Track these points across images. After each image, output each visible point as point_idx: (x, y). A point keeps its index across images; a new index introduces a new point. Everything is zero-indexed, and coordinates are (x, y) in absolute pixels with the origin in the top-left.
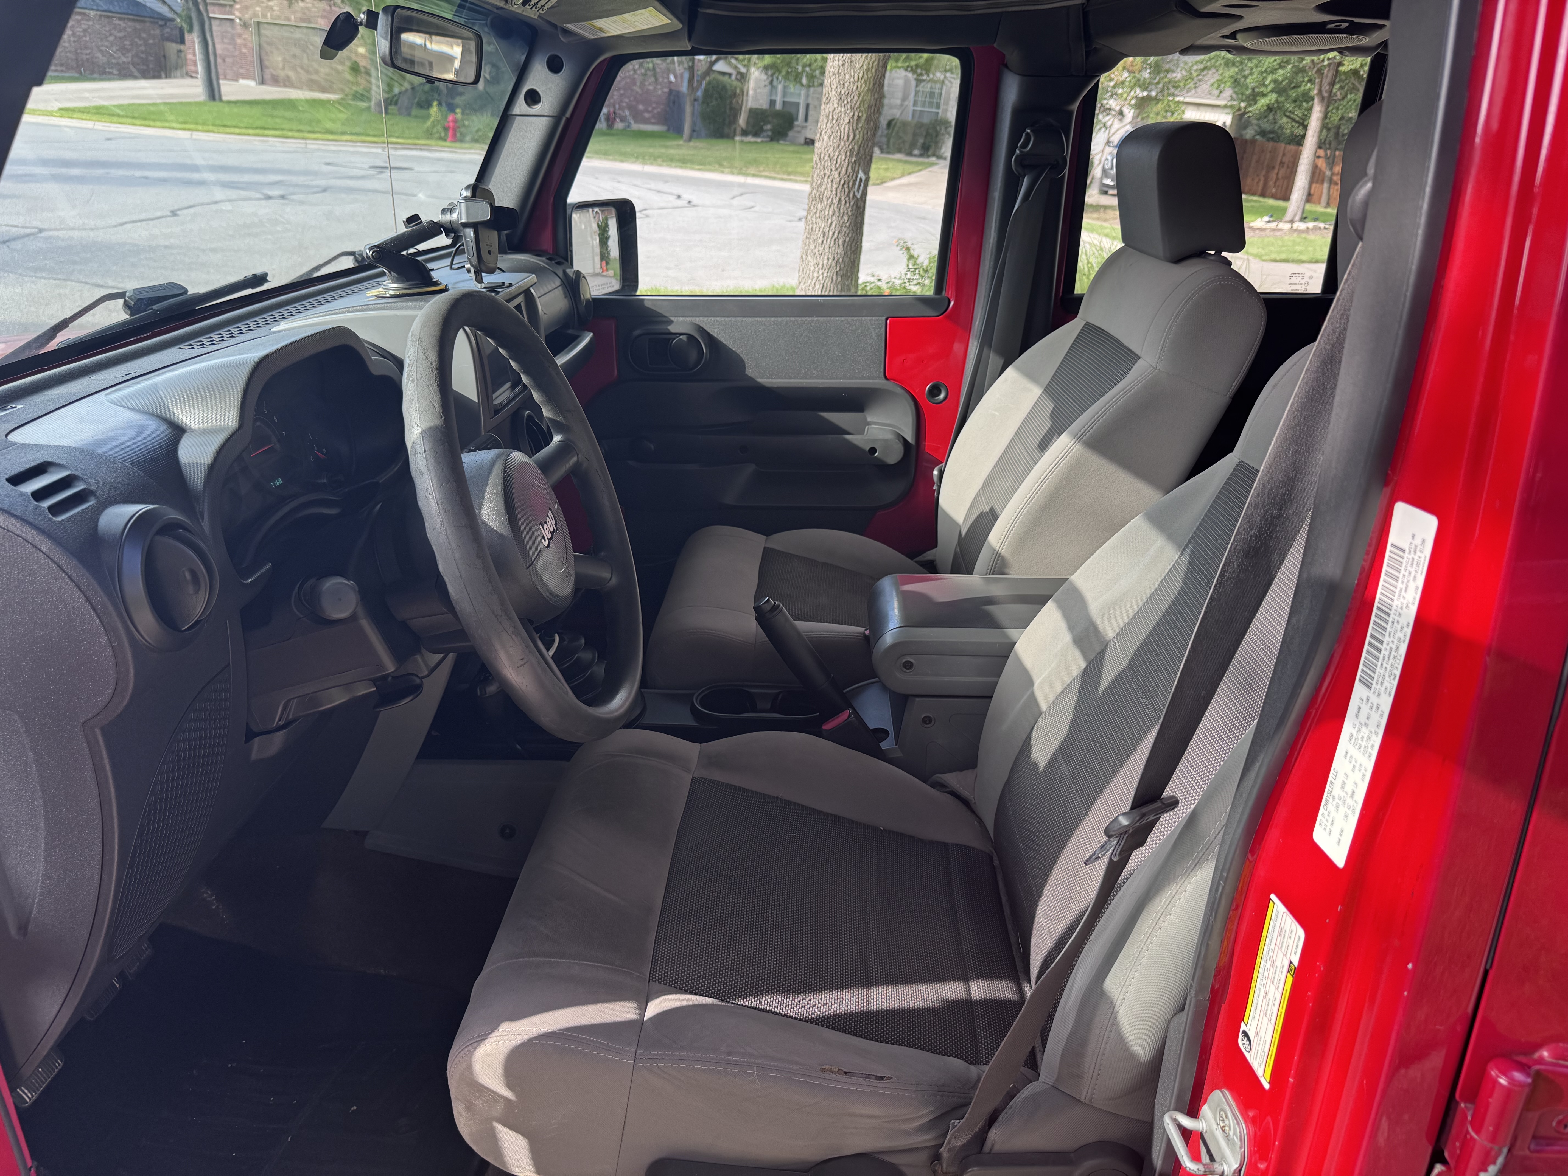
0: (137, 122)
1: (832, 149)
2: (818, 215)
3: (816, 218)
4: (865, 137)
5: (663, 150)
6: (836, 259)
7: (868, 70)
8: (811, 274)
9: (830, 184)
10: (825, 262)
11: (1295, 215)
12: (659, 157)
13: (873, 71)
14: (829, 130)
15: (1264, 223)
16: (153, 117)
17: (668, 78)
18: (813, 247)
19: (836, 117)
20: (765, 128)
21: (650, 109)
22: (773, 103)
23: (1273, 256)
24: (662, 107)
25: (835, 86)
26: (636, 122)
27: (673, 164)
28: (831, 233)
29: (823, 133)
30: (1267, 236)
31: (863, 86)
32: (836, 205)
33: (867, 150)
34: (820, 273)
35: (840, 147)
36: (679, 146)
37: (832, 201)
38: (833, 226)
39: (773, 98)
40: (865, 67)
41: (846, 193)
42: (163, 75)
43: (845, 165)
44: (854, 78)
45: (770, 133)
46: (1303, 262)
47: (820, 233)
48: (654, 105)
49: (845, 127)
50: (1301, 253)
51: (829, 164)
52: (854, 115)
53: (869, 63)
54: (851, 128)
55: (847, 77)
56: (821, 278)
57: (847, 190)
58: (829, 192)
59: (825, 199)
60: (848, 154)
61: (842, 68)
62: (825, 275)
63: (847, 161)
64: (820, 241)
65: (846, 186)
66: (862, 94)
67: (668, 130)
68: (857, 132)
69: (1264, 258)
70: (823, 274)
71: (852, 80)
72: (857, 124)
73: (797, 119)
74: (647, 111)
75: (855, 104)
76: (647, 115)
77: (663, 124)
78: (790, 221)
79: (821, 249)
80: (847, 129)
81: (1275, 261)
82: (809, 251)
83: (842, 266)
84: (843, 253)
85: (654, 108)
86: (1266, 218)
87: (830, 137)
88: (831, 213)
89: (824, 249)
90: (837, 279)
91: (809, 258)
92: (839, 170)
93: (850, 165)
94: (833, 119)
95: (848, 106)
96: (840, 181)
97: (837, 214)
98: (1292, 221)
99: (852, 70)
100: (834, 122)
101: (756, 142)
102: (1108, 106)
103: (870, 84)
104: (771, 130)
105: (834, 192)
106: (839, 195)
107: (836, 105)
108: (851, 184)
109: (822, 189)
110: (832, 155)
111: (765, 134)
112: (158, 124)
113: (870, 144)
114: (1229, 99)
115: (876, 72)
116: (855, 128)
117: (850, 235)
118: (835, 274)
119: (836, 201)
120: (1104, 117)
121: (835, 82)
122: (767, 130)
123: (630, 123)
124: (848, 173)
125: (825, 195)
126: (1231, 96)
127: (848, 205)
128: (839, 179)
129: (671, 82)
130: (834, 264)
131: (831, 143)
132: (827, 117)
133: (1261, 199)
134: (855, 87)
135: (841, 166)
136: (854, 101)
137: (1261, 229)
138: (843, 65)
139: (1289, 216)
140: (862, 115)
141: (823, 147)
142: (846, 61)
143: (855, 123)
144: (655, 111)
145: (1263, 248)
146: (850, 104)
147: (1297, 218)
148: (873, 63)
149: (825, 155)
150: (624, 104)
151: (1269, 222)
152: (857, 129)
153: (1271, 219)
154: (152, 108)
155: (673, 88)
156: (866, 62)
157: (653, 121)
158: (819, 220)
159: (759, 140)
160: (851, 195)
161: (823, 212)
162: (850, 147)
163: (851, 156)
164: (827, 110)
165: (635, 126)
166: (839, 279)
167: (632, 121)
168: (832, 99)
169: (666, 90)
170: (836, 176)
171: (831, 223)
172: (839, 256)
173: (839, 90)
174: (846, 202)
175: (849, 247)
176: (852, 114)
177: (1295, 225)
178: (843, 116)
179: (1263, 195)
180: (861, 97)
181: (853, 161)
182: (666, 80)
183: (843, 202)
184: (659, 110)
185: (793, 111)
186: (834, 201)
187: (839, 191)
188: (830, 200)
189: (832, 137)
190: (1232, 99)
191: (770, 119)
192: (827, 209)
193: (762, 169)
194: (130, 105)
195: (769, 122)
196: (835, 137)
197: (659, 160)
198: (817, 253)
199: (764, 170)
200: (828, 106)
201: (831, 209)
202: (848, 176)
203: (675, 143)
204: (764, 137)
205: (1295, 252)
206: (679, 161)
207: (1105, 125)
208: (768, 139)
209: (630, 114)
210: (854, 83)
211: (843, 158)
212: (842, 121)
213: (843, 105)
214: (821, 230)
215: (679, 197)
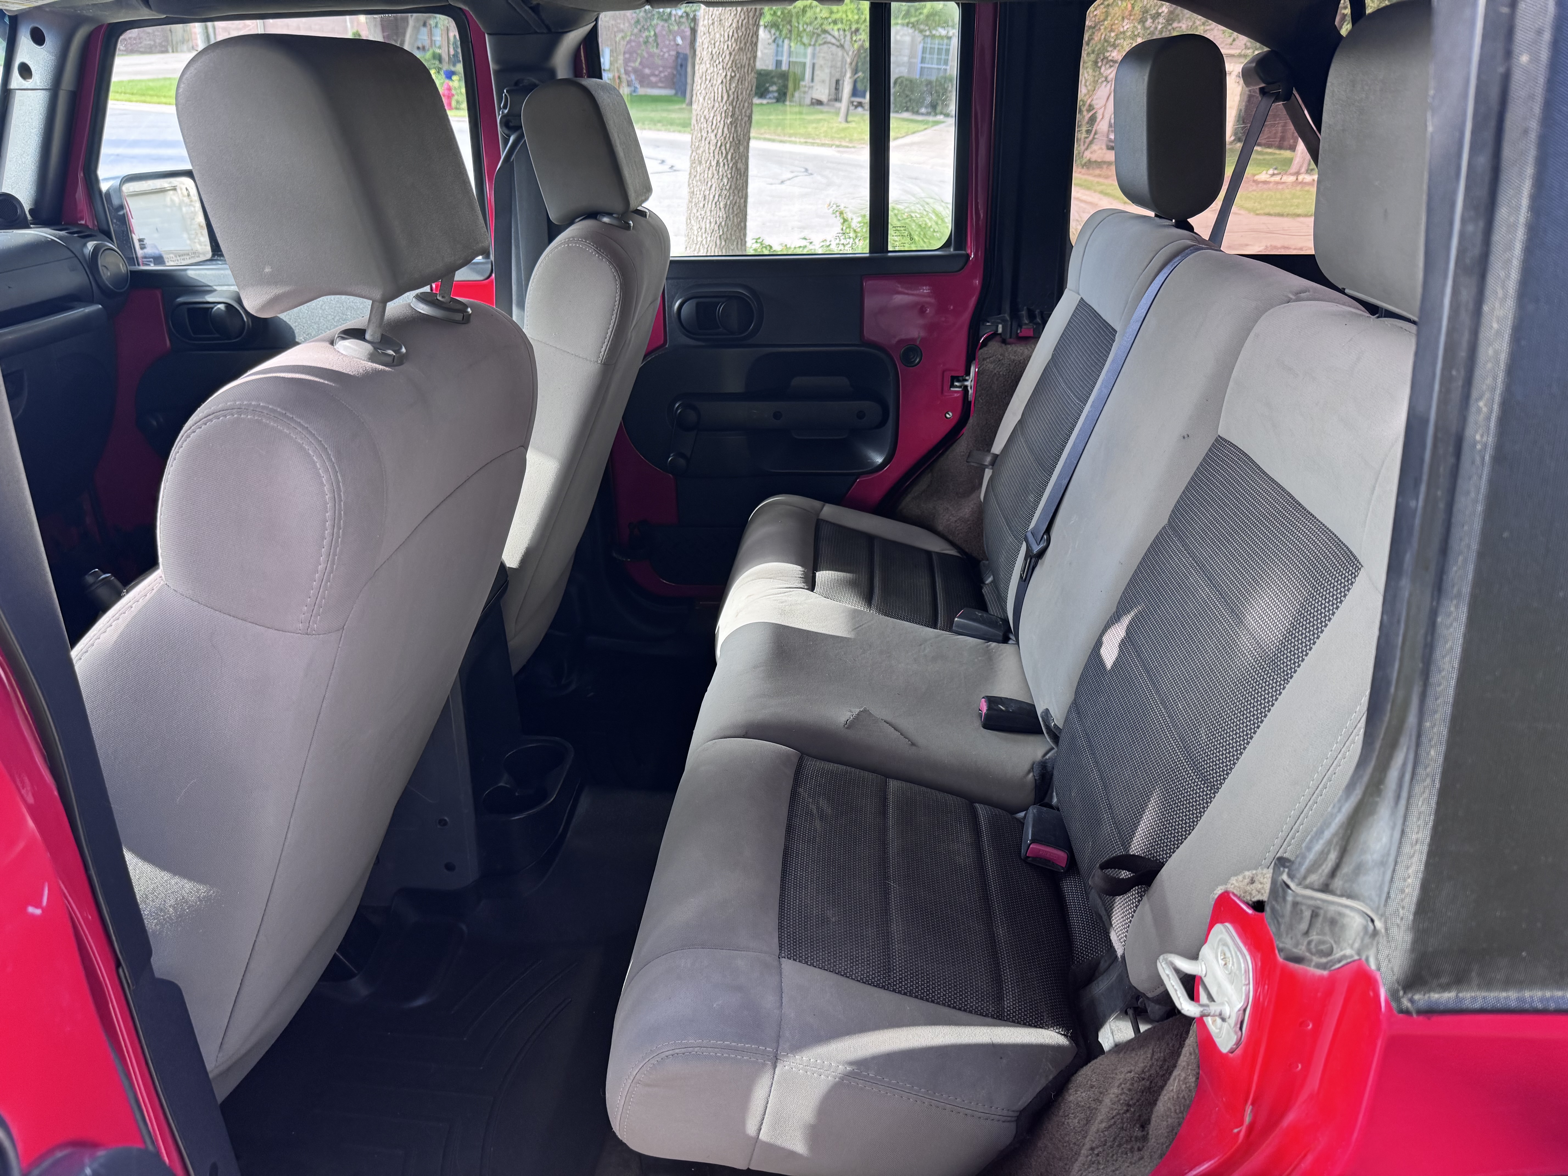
0: (134, 98)
1: (707, 110)
2: (698, 178)
3: (697, 181)
4: (740, 98)
5: (665, 114)
6: (718, 223)
7: (737, 28)
8: (695, 238)
9: (707, 146)
10: (708, 226)
11: (1301, 167)
12: (659, 121)
13: (743, 29)
14: (703, 92)
15: (1268, 176)
16: (151, 92)
17: (675, 40)
18: (695, 211)
19: (708, 78)
20: (771, 89)
21: (657, 73)
22: (779, 63)
23: (1267, 211)
24: (669, 70)
25: (706, 46)
26: (642, 86)
27: (672, 128)
28: (711, 196)
29: (698, 94)
30: (1269, 189)
31: (734, 45)
32: (714, 168)
33: (744, 111)
34: (704, 237)
35: (715, 109)
36: (681, 109)
37: (710, 163)
38: (713, 188)
39: (779, 58)
40: (734, 25)
41: (724, 155)
42: (170, 49)
43: (721, 126)
44: (724, 36)
45: (776, 95)
46: (1299, 215)
47: (701, 196)
48: (661, 69)
49: (719, 89)
50: (1298, 206)
51: (705, 126)
52: (726, 75)
53: (738, 22)
54: (724, 88)
55: (718, 36)
56: (704, 242)
57: (724, 152)
58: (707, 155)
59: (703, 162)
60: (723, 115)
61: (711, 27)
62: (709, 239)
63: (722, 122)
64: (701, 205)
65: (723, 148)
66: (733, 53)
67: (676, 94)
68: (731, 92)
69: (1258, 212)
70: (706, 238)
71: (722, 39)
72: (730, 84)
73: (803, 79)
74: (653, 75)
75: (727, 64)
76: (653, 79)
77: (671, 88)
78: (771, 184)
79: (703, 212)
80: (720, 90)
81: (1269, 214)
82: (692, 215)
83: (725, 230)
84: (725, 216)
85: (660, 72)
86: (1271, 172)
87: (704, 99)
88: (710, 176)
89: (706, 212)
90: (721, 243)
91: (693, 222)
92: (715, 131)
93: (726, 126)
94: (706, 80)
95: (720, 66)
96: (717, 142)
97: (716, 177)
98: (1298, 173)
99: (722, 29)
100: (707, 82)
101: (761, 104)
102: (1110, 58)
103: (741, 43)
104: (777, 91)
105: (712, 155)
106: (716, 157)
107: (708, 66)
108: (728, 146)
109: (700, 151)
110: (707, 117)
111: (771, 95)
112: (155, 99)
113: (746, 105)
114: (1244, 47)
115: (746, 30)
116: (728, 88)
117: (731, 198)
118: (718, 238)
119: (714, 163)
120: (1106, 69)
121: (706, 42)
122: (773, 92)
123: (636, 88)
124: (724, 135)
125: (703, 158)
126: (1245, 44)
127: (726, 167)
128: (716, 141)
129: (678, 45)
130: (716, 228)
131: (705, 104)
132: (701, 78)
133: (1277, 152)
134: (726, 47)
135: (717, 128)
136: (726, 61)
137: (1265, 182)
138: (713, 24)
139: (1294, 168)
140: (735, 75)
141: (699, 109)
142: (716, 19)
143: (728, 83)
144: (662, 75)
145: (1260, 203)
146: (721, 64)
147: (1303, 170)
148: (743, 21)
149: (701, 117)
150: (630, 69)
151: (1273, 175)
152: (730, 89)
153: (1276, 172)
154: (151, 84)
155: (680, 51)
156: (735, 21)
157: (660, 85)
158: (699, 183)
159: (765, 101)
160: (729, 157)
161: (702, 175)
162: (725, 108)
163: (726, 117)
164: (701, 71)
165: (642, 91)
166: (723, 243)
167: (638, 86)
168: (705, 59)
169: (673, 53)
170: (713, 137)
171: (711, 186)
172: (721, 220)
173: (710, 50)
174: (724, 164)
175: (731, 211)
176: (724, 74)
177: (1300, 178)
178: (715, 76)
179: (1280, 147)
180: (732, 57)
181: (729, 122)
182: (672, 43)
183: (722, 165)
184: (666, 73)
185: (798, 70)
186: (713, 164)
187: (716, 153)
188: (709, 162)
189: (707, 98)
190: (1247, 48)
191: (775, 80)
192: (706, 172)
193: (763, 131)
194: (130, 81)
195: (774, 83)
196: (709, 99)
197: (659, 125)
198: (700, 217)
199: (765, 133)
200: (701, 66)
201: (710, 172)
202: (725, 138)
203: (677, 107)
204: (770, 98)
205: (1292, 206)
206: (679, 125)
207: (1106, 78)
208: (774, 101)
209: (636, 79)
210: (724, 42)
211: (719, 119)
212: (715, 82)
213: (715, 65)
214: (702, 193)
215: (663, 162)
